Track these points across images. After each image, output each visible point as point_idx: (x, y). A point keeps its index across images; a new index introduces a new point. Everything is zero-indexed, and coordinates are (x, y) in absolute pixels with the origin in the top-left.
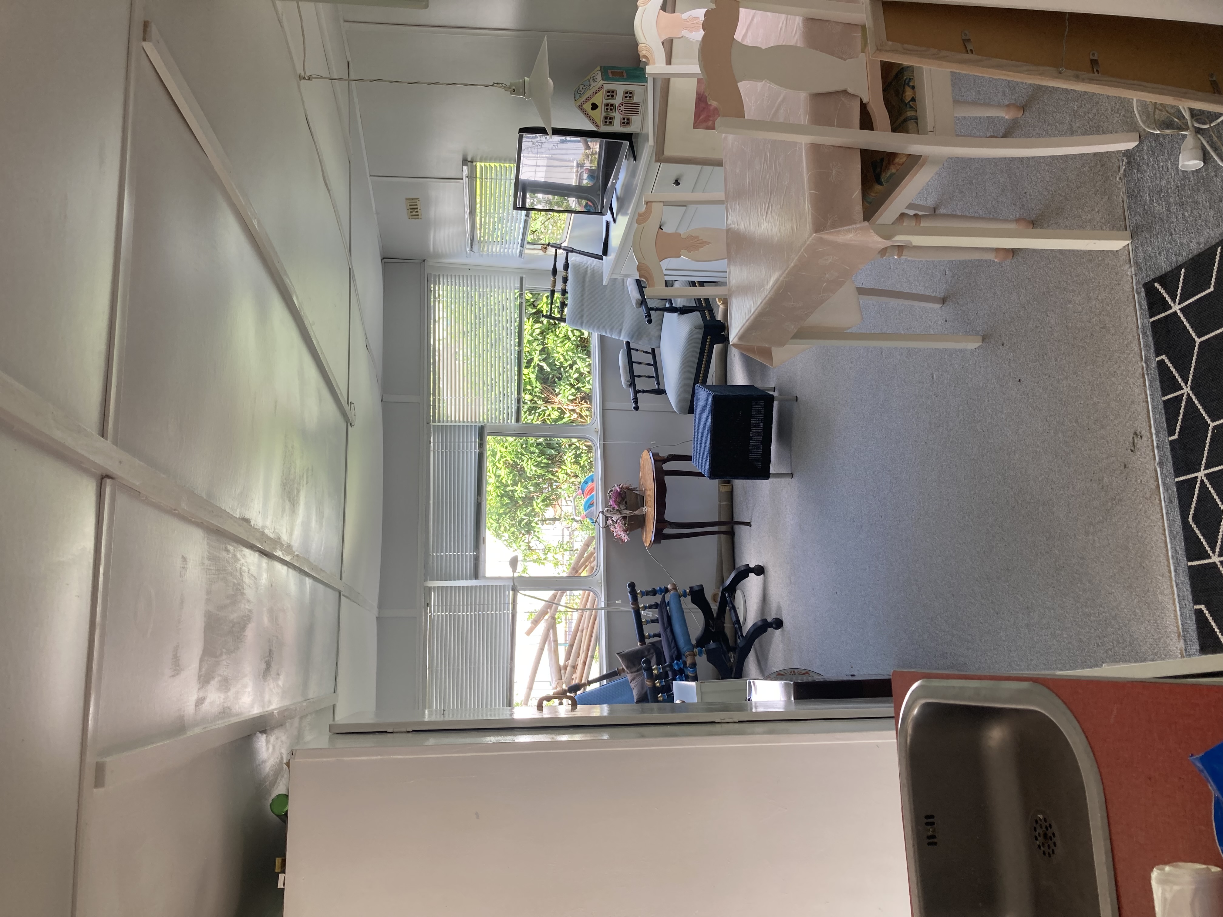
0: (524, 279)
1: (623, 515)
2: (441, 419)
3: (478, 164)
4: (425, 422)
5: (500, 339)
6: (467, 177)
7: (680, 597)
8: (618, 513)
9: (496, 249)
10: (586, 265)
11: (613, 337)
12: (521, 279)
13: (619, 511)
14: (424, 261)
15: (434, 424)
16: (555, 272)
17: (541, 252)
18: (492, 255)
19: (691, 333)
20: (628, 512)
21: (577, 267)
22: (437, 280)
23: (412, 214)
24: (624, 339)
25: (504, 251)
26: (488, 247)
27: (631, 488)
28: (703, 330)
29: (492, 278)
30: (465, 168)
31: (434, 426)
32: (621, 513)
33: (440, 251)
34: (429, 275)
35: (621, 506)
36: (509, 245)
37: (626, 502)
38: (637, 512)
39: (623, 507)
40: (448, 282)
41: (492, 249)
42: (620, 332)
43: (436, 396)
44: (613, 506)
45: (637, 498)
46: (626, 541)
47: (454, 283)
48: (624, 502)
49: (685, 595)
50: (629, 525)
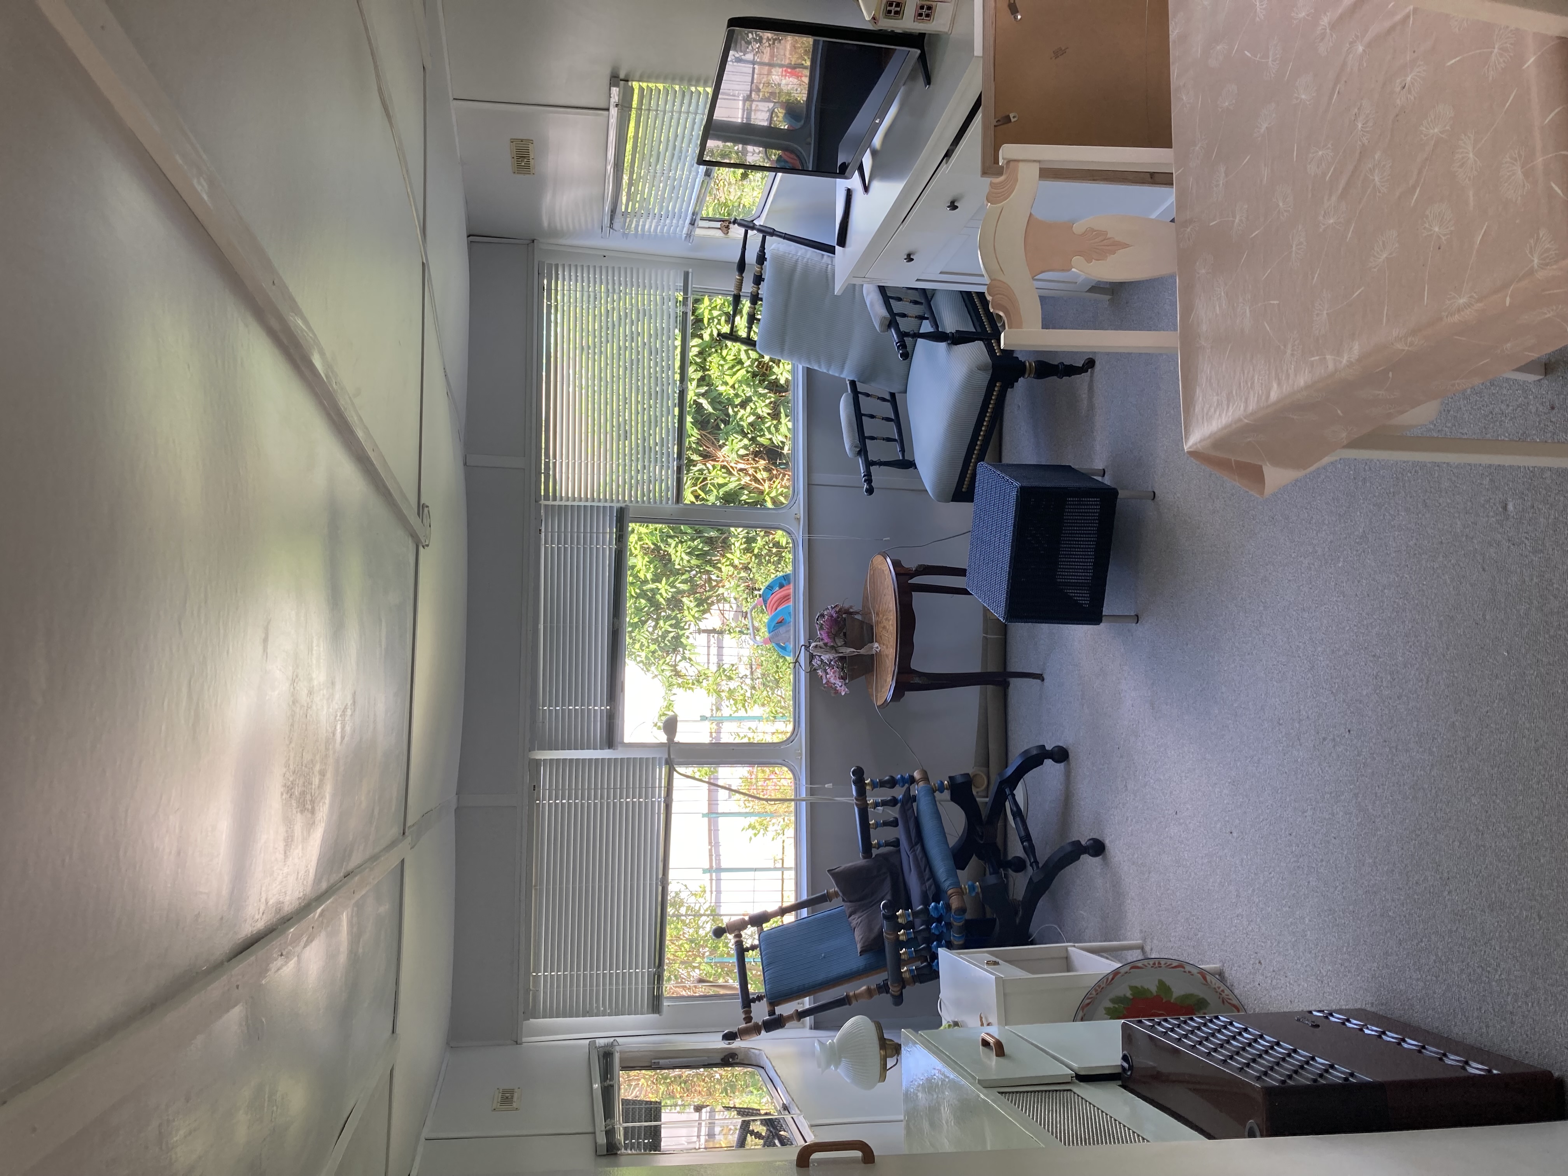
0: (690, 274)
1: (841, 655)
2: (558, 494)
3: (635, 85)
4: (533, 501)
5: (638, 360)
6: (617, 105)
7: (934, 792)
8: (834, 651)
9: (650, 226)
10: (795, 258)
11: (831, 373)
12: (686, 275)
13: (834, 648)
14: (533, 241)
15: (547, 503)
16: (741, 266)
17: (719, 234)
18: (643, 235)
19: (970, 376)
20: (848, 651)
21: (780, 261)
22: (553, 271)
23: (519, 166)
24: (847, 375)
25: (662, 229)
26: (638, 222)
27: (851, 610)
28: (990, 372)
29: (641, 271)
30: (615, 90)
31: (546, 506)
32: (837, 652)
33: (558, 225)
34: (541, 265)
35: (837, 640)
36: (672, 220)
37: (845, 634)
38: (862, 651)
39: (840, 642)
40: (570, 276)
41: (644, 226)
42: (843, 368)
43: (549, 458)
44: (826, 641)
45: (862, 628)
46: (843, 694)
47: (579, 279)
48: (842, 634)
49: (941, 789)
50: (848, 671)
